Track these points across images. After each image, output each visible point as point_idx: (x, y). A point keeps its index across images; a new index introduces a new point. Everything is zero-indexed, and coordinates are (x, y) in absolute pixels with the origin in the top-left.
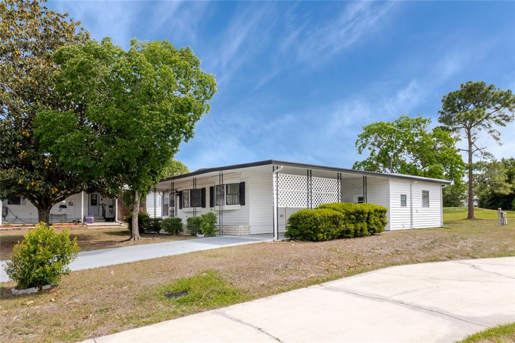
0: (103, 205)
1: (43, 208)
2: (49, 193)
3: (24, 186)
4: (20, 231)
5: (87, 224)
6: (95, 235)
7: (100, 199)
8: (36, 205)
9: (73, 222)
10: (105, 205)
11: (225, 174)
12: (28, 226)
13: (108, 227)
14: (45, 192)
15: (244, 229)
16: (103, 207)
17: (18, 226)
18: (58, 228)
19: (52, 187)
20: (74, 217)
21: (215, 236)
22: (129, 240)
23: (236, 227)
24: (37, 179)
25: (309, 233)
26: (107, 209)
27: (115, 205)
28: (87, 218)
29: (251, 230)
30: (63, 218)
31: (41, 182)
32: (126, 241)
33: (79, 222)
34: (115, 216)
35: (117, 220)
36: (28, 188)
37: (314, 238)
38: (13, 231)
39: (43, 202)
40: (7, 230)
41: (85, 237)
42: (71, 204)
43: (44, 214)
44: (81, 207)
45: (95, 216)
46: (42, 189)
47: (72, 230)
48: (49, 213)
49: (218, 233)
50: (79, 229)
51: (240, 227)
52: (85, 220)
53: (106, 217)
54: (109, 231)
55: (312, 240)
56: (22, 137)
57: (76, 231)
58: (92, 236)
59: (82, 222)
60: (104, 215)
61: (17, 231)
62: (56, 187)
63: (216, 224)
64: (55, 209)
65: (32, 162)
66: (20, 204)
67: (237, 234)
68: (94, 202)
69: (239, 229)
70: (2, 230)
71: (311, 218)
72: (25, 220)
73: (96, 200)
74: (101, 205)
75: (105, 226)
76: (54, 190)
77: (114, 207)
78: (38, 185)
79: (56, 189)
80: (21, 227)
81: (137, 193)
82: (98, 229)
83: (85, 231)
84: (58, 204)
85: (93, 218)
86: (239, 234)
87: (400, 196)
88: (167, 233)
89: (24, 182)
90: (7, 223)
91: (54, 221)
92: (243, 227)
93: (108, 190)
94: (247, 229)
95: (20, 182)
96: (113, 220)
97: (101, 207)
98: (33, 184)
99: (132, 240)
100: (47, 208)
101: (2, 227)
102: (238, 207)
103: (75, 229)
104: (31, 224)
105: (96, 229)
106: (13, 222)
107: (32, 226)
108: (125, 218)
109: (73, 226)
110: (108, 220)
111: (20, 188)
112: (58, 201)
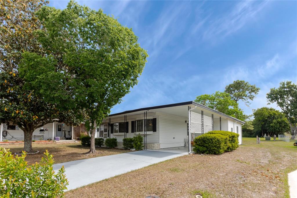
0: (65, 131)
1: (27, 131)
2: (31, 120)
3: (10, 113)
4: (14, 145)
5: (56, 141)
6: (62, 148)
7: (63, 128)
8: (22, 129)
9: (48, 140)
10: (66, 131)
11: (148, 113)
12: (19, 142)
13: (68, 143)
14: (27, 119)
15: (157, 146)
16: (64, 132)
17: (13, 142)
18: (38, 143)
19: (33, 115)
20: (48, 137)
21: (142, 150)
22: (89, 152)
23: (153, 144)
24: (21, 109)
25: (214, 149)
26: (67, 133)
27: (72, 131)
28: (56, 138)
29: (161, 146)
30: (41, 138)
31: (24, 111)
32: (87, 153)
33: (51, 140)
34: (71, 137)
35: (73, 139)
36: (13, 115)
37: (217, 152)
38: (9, 145)
39: (27, 127)
40: (5, 144)
41: (56, 149)
42: (46, 130)
43: (28, 135)
44: (53, 132)
45: (60, 136)
46: (25, 116)
47: (47, 144)
48: (32, 135)
49: (143, 148)
50: (51, 144)
51: (155, 144)
52: (55, 139)
53: (66, 137)
54: (69, 145)
55: (215, 154)
56: (9, 76)
57: (49, 145)
58: (60, 149)
59: (53, 140)
60: (65, 136)
61: (12, 145)
62: (37, 116)
63: (142, 143)
64: (36, 132)
65: (17, 96)
66: (15, 129)
67: (153, 148)
68: (60, 129)
69: (155, 146)
70: (2, 144)
71: (216, 140)
72: (18, 139)
73: (61, 128)
74: (63, 131)
75: (66, 142)
76: (35, 117)
77: (71, 132)
78: (22, 113)
79: (37, 117)
80: (15, 142)
81: (95, 122)
82: (63, 144)
83: (55, 145)
84: (39, 129)
85: (59, 138)
86: (155, 148)
87: (231, 129)
88: (108, 147)
89: (9, 110)
90: (5, 140)
91: (36, 139)
92: (156, 144)
93: (74, 120)
94: (158, 145)
95: (6, 109)
96: (70, 139)
97: (63, 132)
98: (17, 112)
99: (91, 152)
100: (30, 131)
101: (1, 142)
102: (151, 132)
103: (49, 144)
104: (22, 141)
105: (62, 144)
106: (9, 140)
107: (22, 142)
108: (77, 138)
109: (48, 142)
110: (67, 139)
111: (6, 115)
112: (39, 127)
